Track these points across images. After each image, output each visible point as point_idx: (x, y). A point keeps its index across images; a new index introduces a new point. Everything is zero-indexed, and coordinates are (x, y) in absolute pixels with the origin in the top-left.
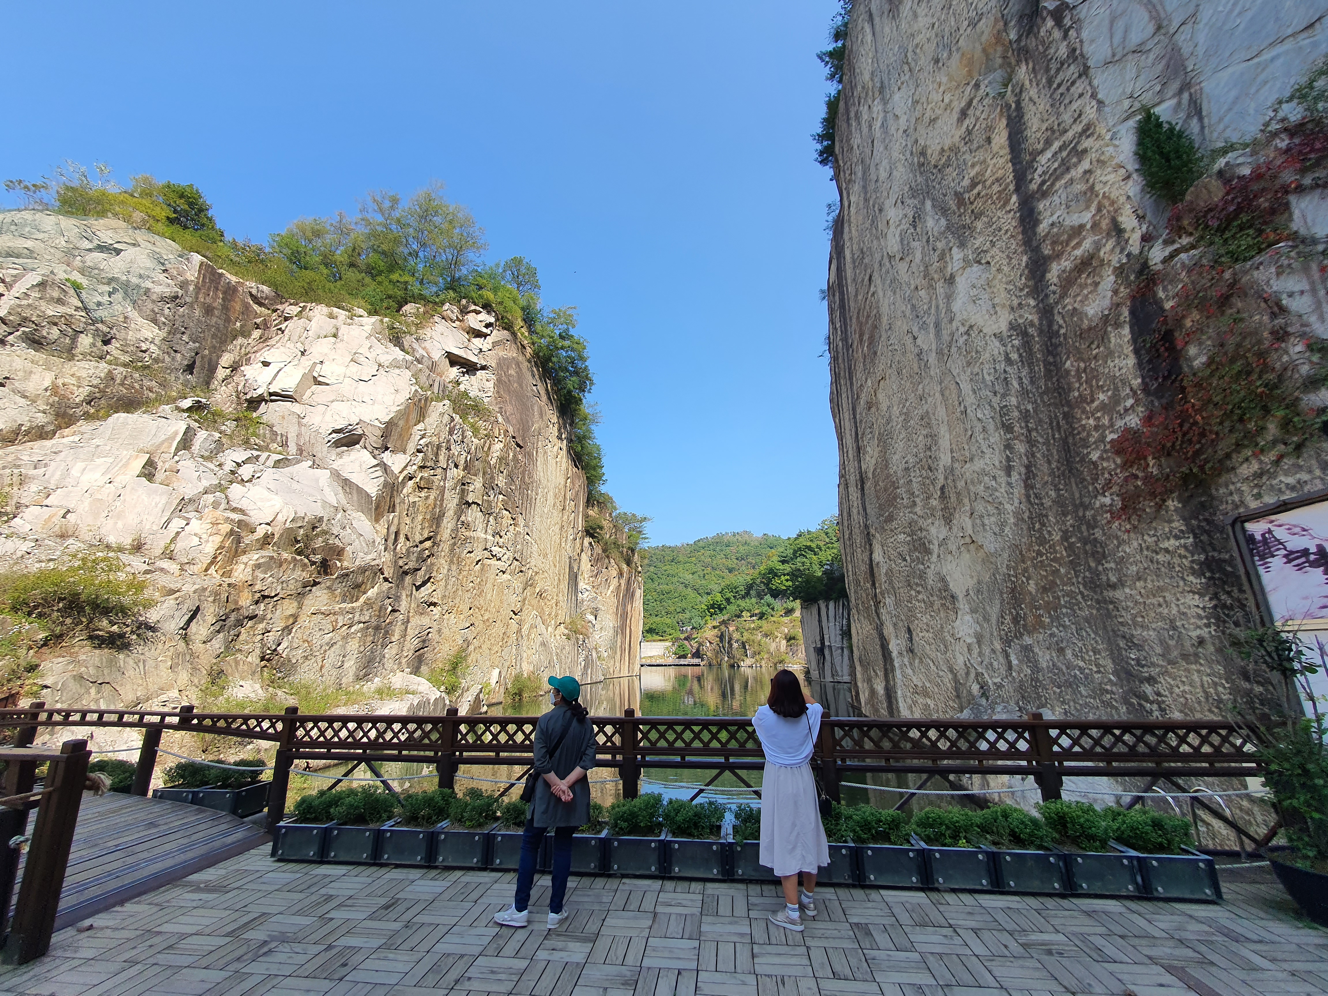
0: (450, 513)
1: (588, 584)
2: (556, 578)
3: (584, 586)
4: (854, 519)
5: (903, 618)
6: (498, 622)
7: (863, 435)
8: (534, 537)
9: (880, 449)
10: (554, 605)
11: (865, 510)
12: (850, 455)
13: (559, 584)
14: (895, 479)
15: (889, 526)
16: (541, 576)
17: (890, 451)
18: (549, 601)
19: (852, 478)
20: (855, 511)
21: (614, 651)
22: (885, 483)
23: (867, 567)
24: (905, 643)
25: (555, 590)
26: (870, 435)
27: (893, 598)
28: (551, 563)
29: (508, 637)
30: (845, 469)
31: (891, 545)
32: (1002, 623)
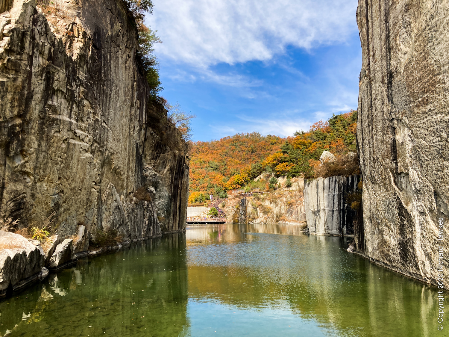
0: (38, 97)
1: (150, 164)
2: (127, 158)
3: (147, 166)
4: (376, 110)
5: (429, 184)
6: (83, 190)
7: (396, 36)
8: (109, 125)
9: (418, 43)
10: (125, 179)
11: (391, 100)
12: (377, 57)
13: (129, 163)
14: (435, 67)
15: (422, 109)
16: (116, 156)
17: (432, 43)
18: (122, 175)
19: (378, 76)
20: (378, 103)
21: (169, 214)
22: (421, 73)
23: (389, 146)
24: (428, 205)
25: (126, 167)
26: (406, 34)
27: (418, 169)
28: (123, 147)
29: (91, 202)
30: (369, 69)
31: (421, 125)
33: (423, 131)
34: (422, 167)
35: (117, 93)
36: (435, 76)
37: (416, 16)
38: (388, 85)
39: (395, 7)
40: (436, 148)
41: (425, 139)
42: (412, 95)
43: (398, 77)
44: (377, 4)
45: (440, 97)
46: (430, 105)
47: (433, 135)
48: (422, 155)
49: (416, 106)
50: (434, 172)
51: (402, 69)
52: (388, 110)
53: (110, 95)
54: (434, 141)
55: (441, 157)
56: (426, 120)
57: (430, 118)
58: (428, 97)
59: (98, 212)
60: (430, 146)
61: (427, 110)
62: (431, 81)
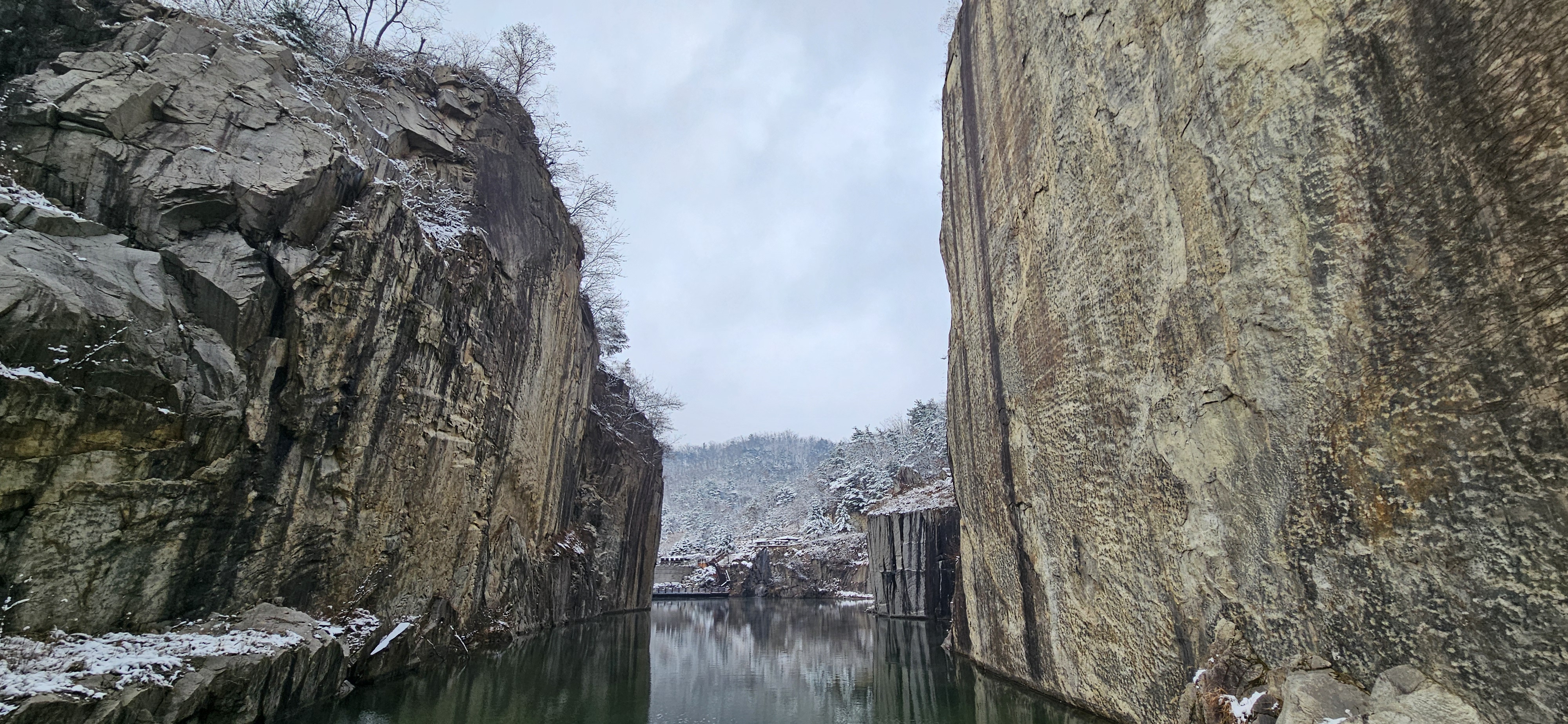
0: (384, 354)
1: (590, 483)
2: (546, 471)
3: (585, 486)
4: (975, 393)
5: (1066, 524)
6: (453, 528)
7: (999, 275)
8: (518, 408)
9: (1031, 288)
10: (540, 508)
11: (997, 377)
12: (973, 307)
13: (549, 479)
14: (1059, 325)
15: (1044, 394)
16: (525, 466)
17: (1051, 288)
18: (534, 502)
19: (976, 337)
20: (978, 381)
21: (619, 576)
22: (1040, 333)
23: (998, 456)
24: (1065, 561)
25: (543, 487)
26: (1013, 274)
27: (1045, 497)
28: (541, 449)
29: (466, 550)
30: (962, 327)
31: (1046, 420)
32: (1292, 522)
33: (1049, 431)
34: (1052, 493)
35: (538, 355)
36: (1060, 339)
37: (1026, 246)
38: (991, 352)
39: (995, 231)
40: (1071, 460)
41: (1053, 445)
42: (1028, 370)
43: (1007, 340)
44: (969, 227)
45: (1071, 374)
46: (1056, 387)
47: (1065, 437)
48: (1051, 472)
49: (1036, 389)
50: (1072, 502)
51: (1011, 327)
53: (525, 357)
54: (1067, 448)
55: (1081, 476)
57: (1059, 408)
58: (1052, 373)
59: (479, 570)
60: (1063, 457)
61: (1052, 395)
62: (1055, 348)
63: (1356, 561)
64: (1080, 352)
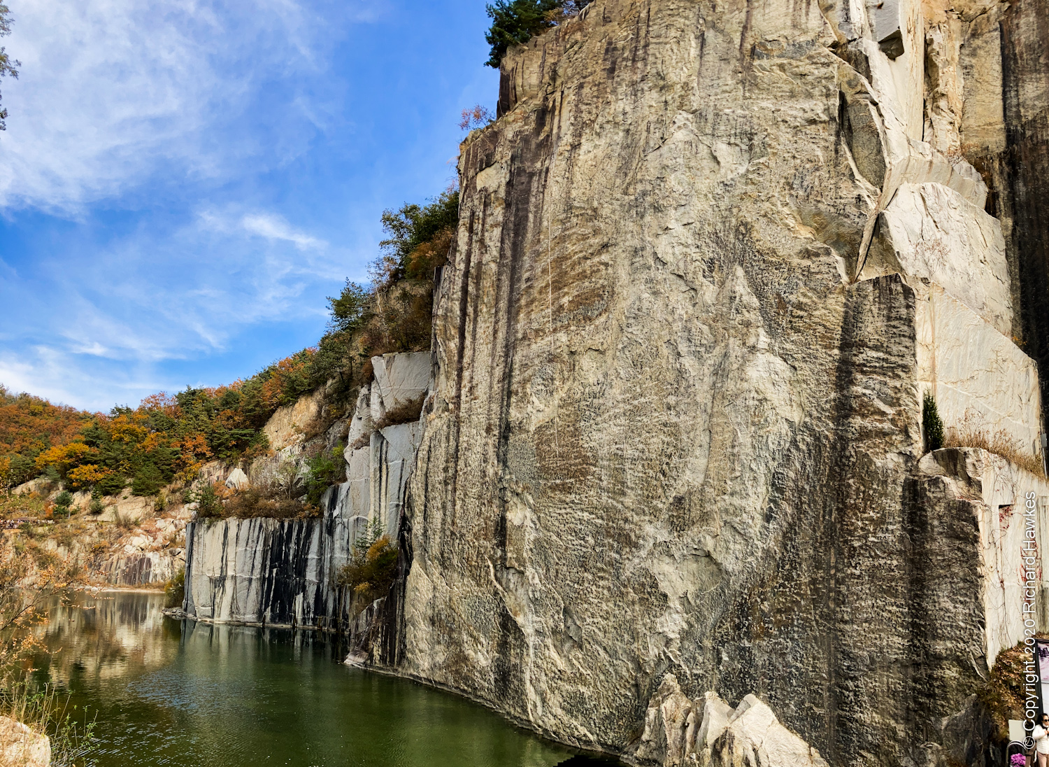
5: (556, 596)
7: (525, 381)
9: (564, 411)
11: (503, 461)
12: (481, 394)
14: (589, 454)
15: (558, 495)
17: (588, 424)
19: (479, 420)
20: (473, 456)
22: (565, 449)
23: (489, 523)
24: (551, 623)
26: (543, 388)
27: (541, 571)
30: (457, 404)
31: (555, 515)
32: (720, 627)
33: (556, 523)
34: (548, 570)
36: (587, 464)
37: (566, 377)
38: (499, 439)
39: (529, 345)
40: (576, 553)
41: (559, 535)
42: (545, 469)
43: (523, 436)
45: (592, 493)
46: (573, 496)
47: (573, 534)
48: (550, 554)
49: (550, 488)
50: (567, 582)
51: (532, 429)
52: (496, 473)
54: (573, 543)
55: (581, 566)
56: (563, 511)
57: (572, 511)
58: (572, 484)
60: (567, 548)
61: (568, 500)
62: (579, 467)
63: (744, 649)
64: (605, 483)
